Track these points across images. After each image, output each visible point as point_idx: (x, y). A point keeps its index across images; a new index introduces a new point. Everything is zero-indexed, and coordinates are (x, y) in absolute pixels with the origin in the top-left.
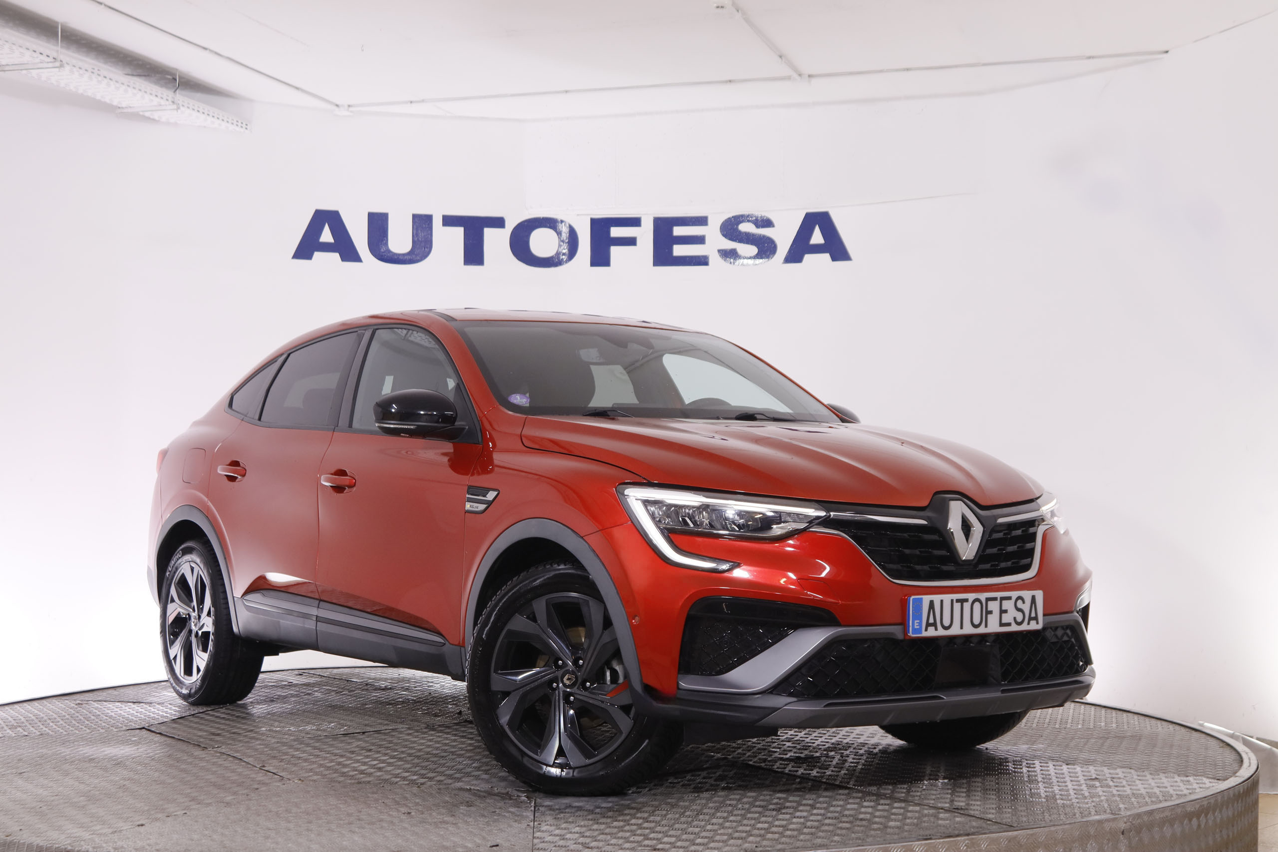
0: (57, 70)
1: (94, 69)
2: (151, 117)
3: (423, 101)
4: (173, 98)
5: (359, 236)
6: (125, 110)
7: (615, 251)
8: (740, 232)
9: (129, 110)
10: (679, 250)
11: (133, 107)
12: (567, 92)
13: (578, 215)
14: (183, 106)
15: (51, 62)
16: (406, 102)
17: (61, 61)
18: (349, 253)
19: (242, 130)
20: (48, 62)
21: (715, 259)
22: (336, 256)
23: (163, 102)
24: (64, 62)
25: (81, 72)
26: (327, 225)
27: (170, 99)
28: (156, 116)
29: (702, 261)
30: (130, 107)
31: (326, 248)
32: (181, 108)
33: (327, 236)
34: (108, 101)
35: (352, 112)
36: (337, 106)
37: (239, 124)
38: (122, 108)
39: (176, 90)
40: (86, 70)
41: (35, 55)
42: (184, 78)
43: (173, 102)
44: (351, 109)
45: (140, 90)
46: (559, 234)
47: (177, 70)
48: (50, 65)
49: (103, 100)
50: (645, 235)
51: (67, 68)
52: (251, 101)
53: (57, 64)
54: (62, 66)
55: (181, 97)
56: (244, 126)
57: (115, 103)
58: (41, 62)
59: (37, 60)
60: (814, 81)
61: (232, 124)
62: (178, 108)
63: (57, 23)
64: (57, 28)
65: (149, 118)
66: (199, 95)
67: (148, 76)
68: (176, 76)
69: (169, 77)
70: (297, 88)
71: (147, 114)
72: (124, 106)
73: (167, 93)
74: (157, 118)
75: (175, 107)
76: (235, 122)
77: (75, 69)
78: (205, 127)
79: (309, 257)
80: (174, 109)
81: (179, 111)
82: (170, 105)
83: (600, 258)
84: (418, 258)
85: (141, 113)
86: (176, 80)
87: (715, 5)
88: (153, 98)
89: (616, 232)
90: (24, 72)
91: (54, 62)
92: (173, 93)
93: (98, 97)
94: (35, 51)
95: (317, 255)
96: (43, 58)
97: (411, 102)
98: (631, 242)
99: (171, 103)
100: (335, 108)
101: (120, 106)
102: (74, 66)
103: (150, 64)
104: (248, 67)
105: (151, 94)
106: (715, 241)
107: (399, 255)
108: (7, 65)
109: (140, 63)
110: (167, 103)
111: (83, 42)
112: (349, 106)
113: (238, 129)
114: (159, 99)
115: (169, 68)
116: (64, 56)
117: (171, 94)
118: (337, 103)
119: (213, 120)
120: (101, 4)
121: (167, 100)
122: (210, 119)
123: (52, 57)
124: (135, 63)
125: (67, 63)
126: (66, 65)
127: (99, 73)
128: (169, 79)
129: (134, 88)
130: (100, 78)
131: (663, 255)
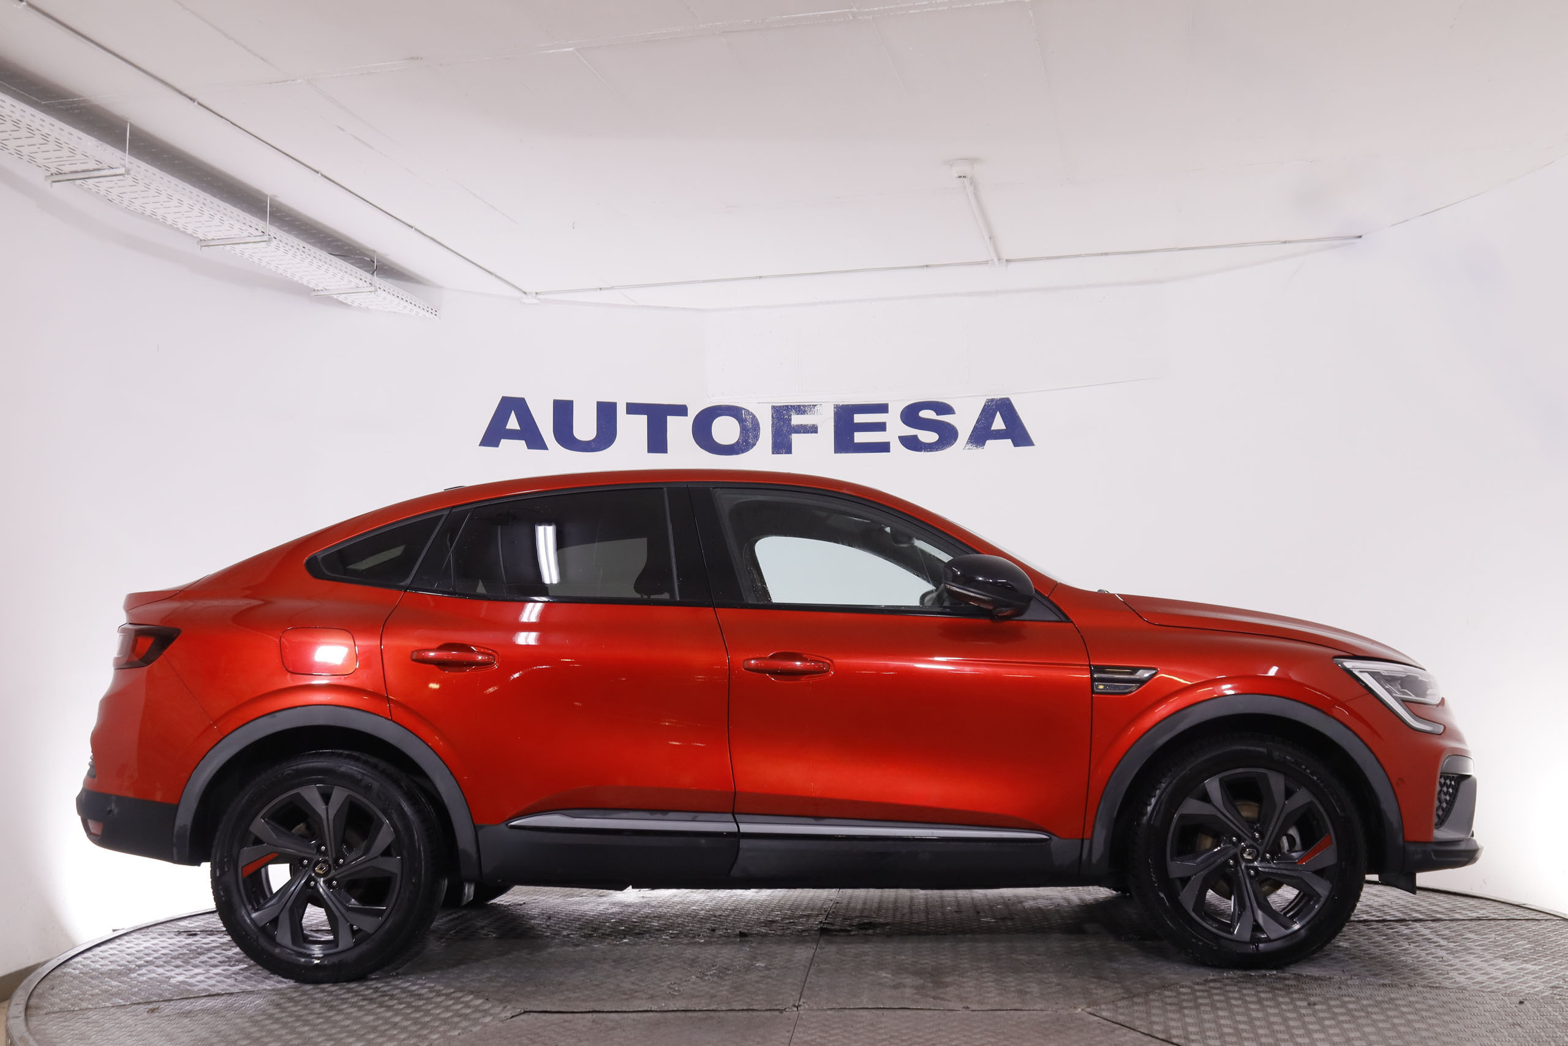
0: (265, 244)
1: (299, 246)
2: (347, 301)
3: (612, 288)
4: (371, 280)
5: (545, 424)
6: (319, 293)
7: (796, 438)
8: (922, 419)
9: (324, 293)
10: (860, 437)
11: (330, 290)
12: (760, 277)
13: (759, 403)
14: (381, 289)
15: (260, 236)
16: (596, 289)
17: (269, 235)
18: (535, 441)
19: (433, 315)
20: (255, 237)
21: (896, 446)
22: (523, 443)
23: (361, 284)
24: (272, 236)
25: (287, 248)
26: (513, 412)
27: (368, 281)
28: (349, 299)
29: (884, 447)
30: (326, 290)
31: (513, 435)
32: (379, 291)
33: (513, 423)
34: (305, 283)
35: (538, 299)
36: (525, 293)
37: (429, 310)
38: (319, 290)
39: (373, 273)
40: (292, 246)
41: (245, 228)
42: (379, 261)
43: (371, 285)
44: (538, 296)
45: (340, 270)
46: (741, 421)
47: (374, 252)
48: (258, 239)
49: (300, 282)
50: (825, 422)
51: (274, 242)
52: (440, 287)
53: (266, 238)
54: (269, 241)
55: (377, 280)
56: (433, 312)
57: (312, 285)
58: (250, 236)
59: (246, 234)
60: (1010, 266)
61: (424, 309)
62: (376, 290)
63: (267, 196)
64: (267, 203)
65: (341, 303)
67: (344, 256)
68: (374, 258)
69: (367, 259)
71: (341, 298)
72: (320, 288)
73: (366, 276)
74: (350, 304)
75: (373, 289)
76: (426, 309)
78: (395, 313)
79: (497, 445)
80: (372, 292)
81: (376, 293)
82: (368, 287)
83: (782, 445)
84: (603, 446)
85: (335, 297)
86: (374, 262)
87: (957, 175)
88: (353, 279)
89: (796, 420)
90: (228, 247)
91: (263, 235)
92: (371, 275)
93: (297, 278)
94: (243, 224)
95: (504, 442)
96: (252, 231)
97: (601, 289)
98: (813, 429)
100: (524, 295)
101: (315, 288)
102: (281, 241)
103: (349, 245)
104: (448, 249)
105: (351, 275)
106: (896, 428)
107: (585, 442)
108: (213, 239)
109: (339, 243)
110: (365, 284)
112: (537, 293)
113: (428, 315)
114: (357, 281)
115: (368, 250)
116: (273, 230)
117: (369, 276)
118: (525, 290)
119: (406, 304)
120: (318, 172)
121: (365, 281)
122: (403, 303)
123: (260, 230)
124: (334, 243)
125: (275, 238)
126: (274, 239)
127: (304, 250)
128: (367, 261)
129: (336, 268)
130: (304, 256)
131: (844, 442)
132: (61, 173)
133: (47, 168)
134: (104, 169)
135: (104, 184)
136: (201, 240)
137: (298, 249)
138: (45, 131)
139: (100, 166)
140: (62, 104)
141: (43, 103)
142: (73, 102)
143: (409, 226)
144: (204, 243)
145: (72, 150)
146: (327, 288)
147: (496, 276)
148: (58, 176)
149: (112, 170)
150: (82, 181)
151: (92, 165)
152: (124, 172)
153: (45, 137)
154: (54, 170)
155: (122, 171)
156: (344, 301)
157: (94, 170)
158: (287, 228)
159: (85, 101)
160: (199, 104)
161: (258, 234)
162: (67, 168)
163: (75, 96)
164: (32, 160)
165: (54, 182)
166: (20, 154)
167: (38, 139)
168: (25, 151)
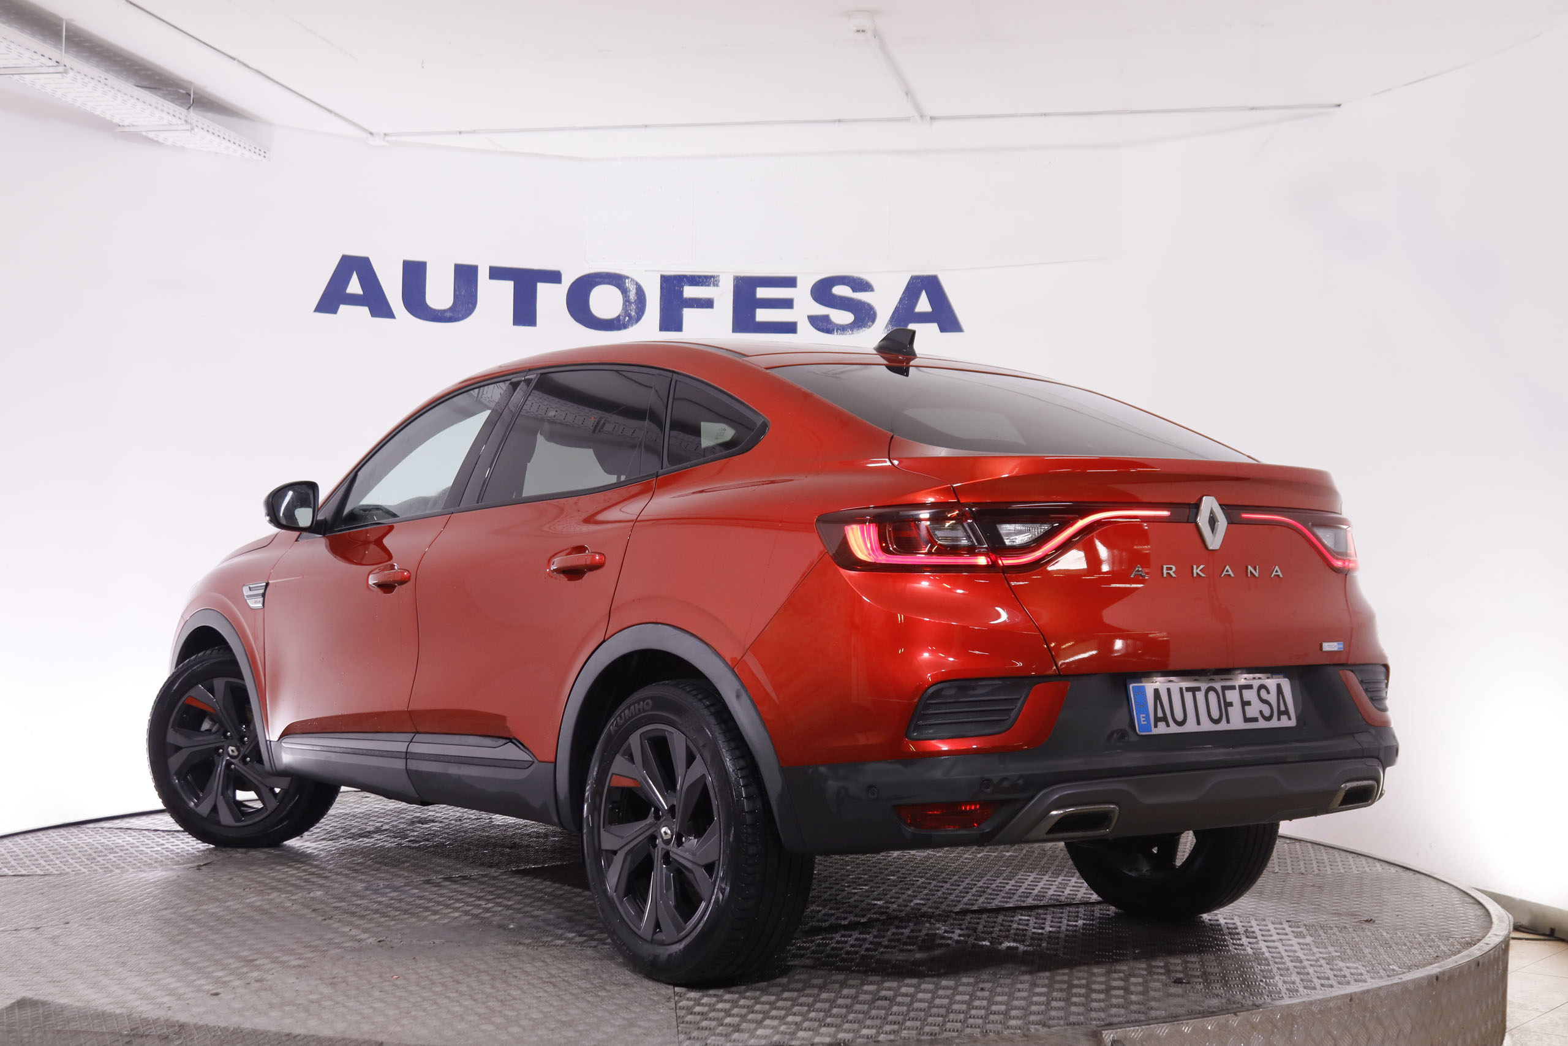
0: (59, 76)
1: (100, 77)
3: (474, 132)
4: (186, 116)
5: (392, 288)
6: (126, 129)
7: (688, 313)
8: (835, 296)
9: (132, 129)
10: (763, 315)
11: (137, 126)
13: (647, 271)
14: (197, 126)
15: (53, 66)
16: (454, 133)
17: (65, 66)
18: (379, 307)
19: (261, 158)
20: (49, 66)
21: (804, 326)
22: (366, 310)
23: (174, 121)
24: (68, 66)
25: (86, 80)
26: (355, 274)
27: (183, 118)
28: (161, 137)
29: (789, 328)
30: (133, 126)
31: (354, 300)
32: (196, 130)
33: (354, 287)
34: (108, 117)
35: (388, 141)
36: (371, 134)
37: (257, 151)
38: (123, 126)
39: (189, 108)
40: (92, 78)
41: (35, 56)
42: (197, 94)
43: (186, 121)
44: (387, 138)
45: (150, 105)
46: (624, 291)
47: (191, 83)
48: (52, 70)
49: (102, 116)
50: (724, 296)
51: (71, 74)
52: (271, 124)
53: (61, 69)
54: (66, 72)
55: (194, 115)
56: (262, 153)
57: (116, 120)
58: (41, 66)
59: (37, 64)
60: (937, 124)
61: (250, 150)
62: (192, 129)
63: (61, 19)
64: (62, 27)
65: (152, 140)
66: (210, 115)
67: (155, 88)
68: (190, 90)
69: (182, 91)
70: (330, 111)
71: (151, 135)
72: (126, 123)
73: (181, 111)
74: (161, 140)
75: (188, 127)
76: (253, 149)
77: (79, 77)
78: (216, 153)
79: (334, 310)
80: (188, 130)
81: (193, 132)
82: (182, 124)
83: (671, 320)
84: (460, 315)
85: (144, 134)
86: (190, 95)
87: (854, 29)
88: (164, 115)
89: (689, 292)
90: (16, 77)
91: (57, 66)
92: (186, 111)
93: (98, 112)
94: (35, 53)
95: (343, 308)
96: (45, 61)
97: (460, 133)
98: (708, 304)
99: (184, 123)
100: (369, 136)
101: (121, 124)
102: (79, 72)
103: (160, 75)
104: (277, 83)
105: (162, 111)
106: (805, 306)
107: (439, 311)
109: (149, 73)
110: (179, 122)
111: (87, 45)
112: (385, 135)
113: (255, 157)
114: (170, 118)
115: (183, 81)
116: (70, 60)
117: (184, 111)
118: (372, 130)
119: (228, 144)
121: (180, 118)
122: (225, 143)
123: (54, 59)
124: (143, 72)
125: (71, 69)
126: (69, 70)
127: (106, 82)
128: (182, 94)
129: (144, 102)
130: (106, 89)
131: (744, 320)
137: (99, 81)
143: (231, 58)
146: (134, 124)
147: (336, 114)
156: (156, 139)
158: (85, 54)
161: (51, 64)
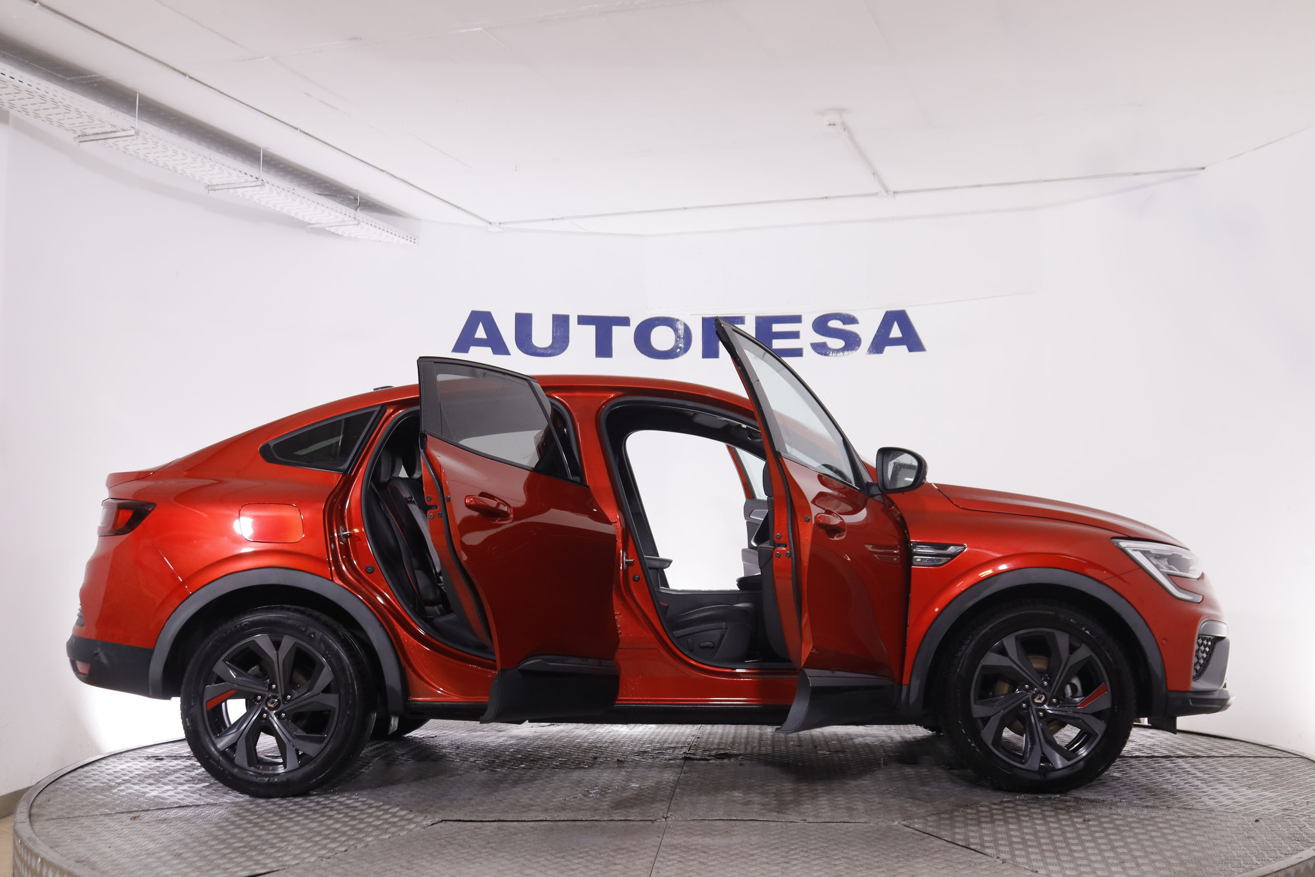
0: (258, 188)
1: (290, 189)
2: (336, 232)
3: (562, 218)
4: (354, 215)
6: (313, 226)
9: (318, 226)
11: (321, 223)
12: (685, 208)
13: (692, 315)
15: (254, 181)
16: (548, 220)
17: (262, 181)
19: (411, 244)
20: (251, 182)
23: (346, 218)
24: (264, 181)
25: (279, 190)
27: (352, 216)
28: (340, 231)
32: (362, 223)
34: (301, 219)
35: (502, 228)
36: (490, 223)
37: (409, 238)
38: (312, 224)
39: (356, 209)
40: (283, 189)
41: (241, 175)
42: (363, 199)
43: (355, 218)
44: (501, 226)
45: (327, 207)
47: (358, 191)
48: (253, 184)
49: (295, 217)
51: (268, 186)
52: (418, 219)
53: (259, 183)
54: (263, 185)
55: (360, 214)
56: (413, 240)
57: (306, 220)
58: (246, 182)
59: (243, 180)
60: (898, 197)
61: (403, 238)
62: (359, 223)
63: (260, 148)
64: (260, 153)
65: (333, 234)
66: (376, 214)
67: (332, 195)
68: (358, 196)
69: (351, 197)
70: (458, 208)
71: (333, 230)
72: (313, 222)
73: (350, 211)
74: (341, 234)
75: (356, 222)
76: (405, 238)
77: (273, 188)
78: (380, 241)
80: (356, 225)
81: (360, 226)
82: (352, 221)
85: (327, 229)
86: (357, 200)
87: (827, 123)
88: (338, 214)
90: (231, 191)
91: (257, 181)
92: (354, 211)
93: (292, 215)
94: (241, 172)
96: (248, 177)
97: (553, 219)
99: (353, 219)
100: (489, 225)
101: (310, 222)
102: (273, 185)
103: (335, 186)
104: (417, 188)
105: (337, 211)
108: (218, 185)
109: (328, 185)
110: (350, 219)
111: (281, 166)
112: (500, 223)
113: (407, 242)
114: (342, 216)
115: (352, 189)
116: (266, 176)
117: (353, 211)
118: (490, 221)
119: (388, 234)
120: (297, 129)
121: (350, 216)
122: (385, 233)
123: (254, 177)
124: (324, 185)
125: (267, 182)
126: (266, 184)
127: (294, 192)
128: (351, 199)
129: (323, 205)
130: (294, 196)
132: (85, 135)
133: (74, 132)
134: (119, 131)
135: (121, 143)
136: (209, 185)
137: (288, 191)
138: (67, 102)
139: (115, 129)
140: (83, 79)
141: (68, 79)
142: (92, 78)
143: (382, 170)
144: (211, 188)
145: (90, 117)
146: (319, 222)
147: (463, 209)
148: (83, 137)
149: (124, 132)
150: (104, 141)
151: (108, 129)
152: (134, 134)
153: (68, 107)
154: (79, 133)
155: (132, 132)
157: (111, 132)
158: (279, 173)
159: (99, 77)
160: (191, 77)
161: (252, 180)
162: (89, 131)
163: (91, 73)
164: (61, 125)
165: (81, 142)
166: (50, 121)
167: (62, 109)
168: (55, 118)
